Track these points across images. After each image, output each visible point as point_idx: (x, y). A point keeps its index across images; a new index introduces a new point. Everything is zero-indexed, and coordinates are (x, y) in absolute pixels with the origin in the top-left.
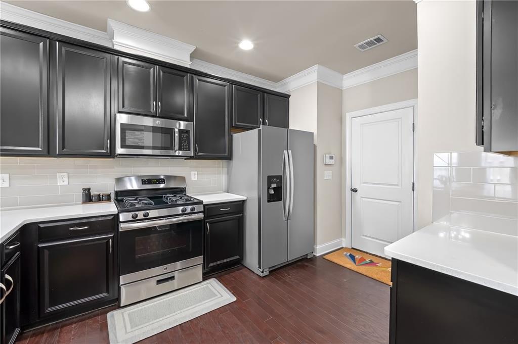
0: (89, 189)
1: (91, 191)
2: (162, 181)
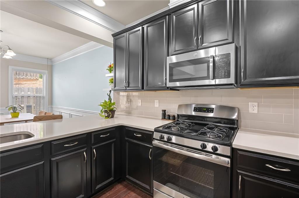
0: (165, 111)
1: (166, 112)
2: (211, 111)
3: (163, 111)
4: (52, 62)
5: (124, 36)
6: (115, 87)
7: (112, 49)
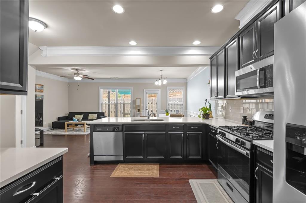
3: (243, 116)
4: (187, 80)
5: (215, 58)
6: (211, 97)
7: (210, 67)
